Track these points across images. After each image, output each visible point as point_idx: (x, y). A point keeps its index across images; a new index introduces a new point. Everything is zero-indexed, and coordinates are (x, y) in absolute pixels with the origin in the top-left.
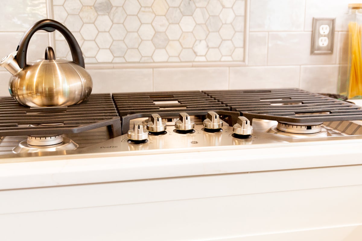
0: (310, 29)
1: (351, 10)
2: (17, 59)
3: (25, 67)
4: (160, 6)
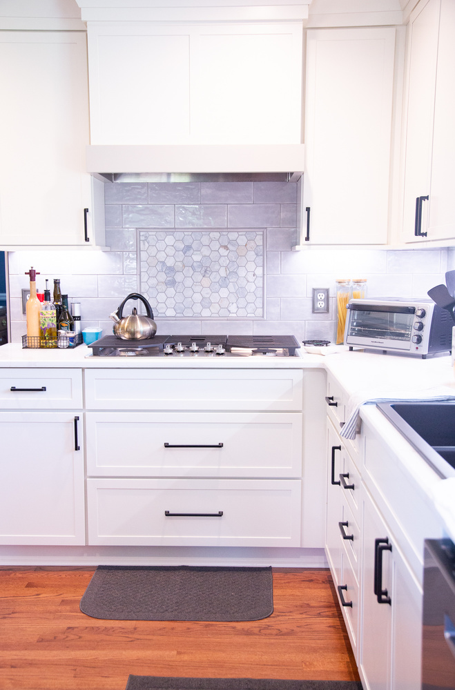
0: (311, 296)
1: (337, 284)
2: (117, 314)
3: (122, 318)
4: (206, 282)
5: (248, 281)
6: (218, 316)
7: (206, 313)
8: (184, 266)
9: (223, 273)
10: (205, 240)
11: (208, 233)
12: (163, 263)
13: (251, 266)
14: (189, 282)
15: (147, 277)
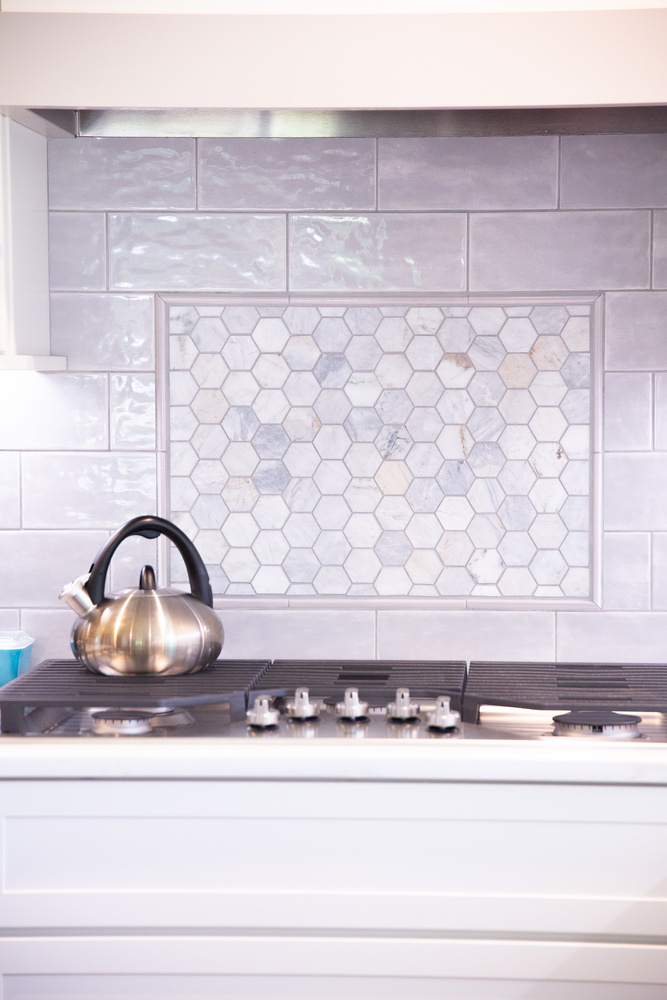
3: (102, 602)
4: (393, 476)
5: (539, 476)
6: (431, 591)
7: (392, 583)
8: (319, 423)
9: (451, 445)
10: (391, 335)
11: (400, 311)
12: (247, 411)
13: (549, 423)
14: (333, 478)
15: (190, 458)
